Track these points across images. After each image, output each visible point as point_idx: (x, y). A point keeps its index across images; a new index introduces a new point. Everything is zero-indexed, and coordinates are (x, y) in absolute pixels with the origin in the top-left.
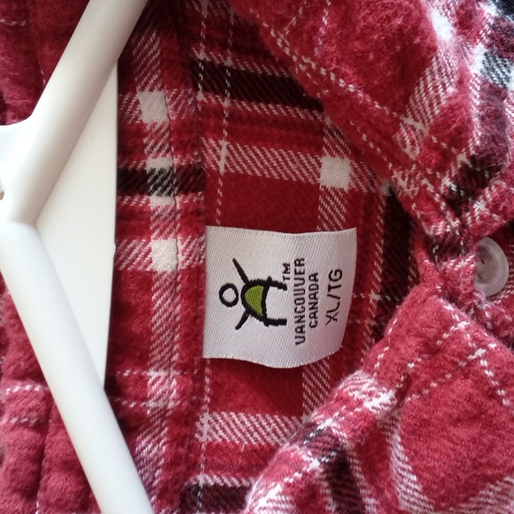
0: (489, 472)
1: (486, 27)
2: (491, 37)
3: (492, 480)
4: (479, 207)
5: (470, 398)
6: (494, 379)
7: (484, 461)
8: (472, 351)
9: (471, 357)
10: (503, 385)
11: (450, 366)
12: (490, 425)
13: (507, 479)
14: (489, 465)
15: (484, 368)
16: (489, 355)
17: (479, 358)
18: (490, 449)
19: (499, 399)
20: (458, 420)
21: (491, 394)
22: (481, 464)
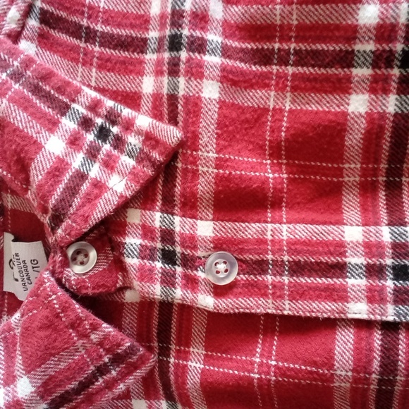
0: (53, 352)
1: (86, 145)
2: (87, 150)
3: (53, 355)
4: (60, 231)
5: (47, 317)
6: (58, 309)
7: (50, 346)
8: (51, 296)
9: (50, 299)
10: (63, 312)
11: (41, 303)
12: (56, 329)
13: (62, 353)
14: (53, 348)
15: (55, 304)
16: (57, 298)
17: (53, 300)
18: (55, 341)
19: (61, 318)
20: (41, 328)
21: (57, 316)
22: (49, 348)
